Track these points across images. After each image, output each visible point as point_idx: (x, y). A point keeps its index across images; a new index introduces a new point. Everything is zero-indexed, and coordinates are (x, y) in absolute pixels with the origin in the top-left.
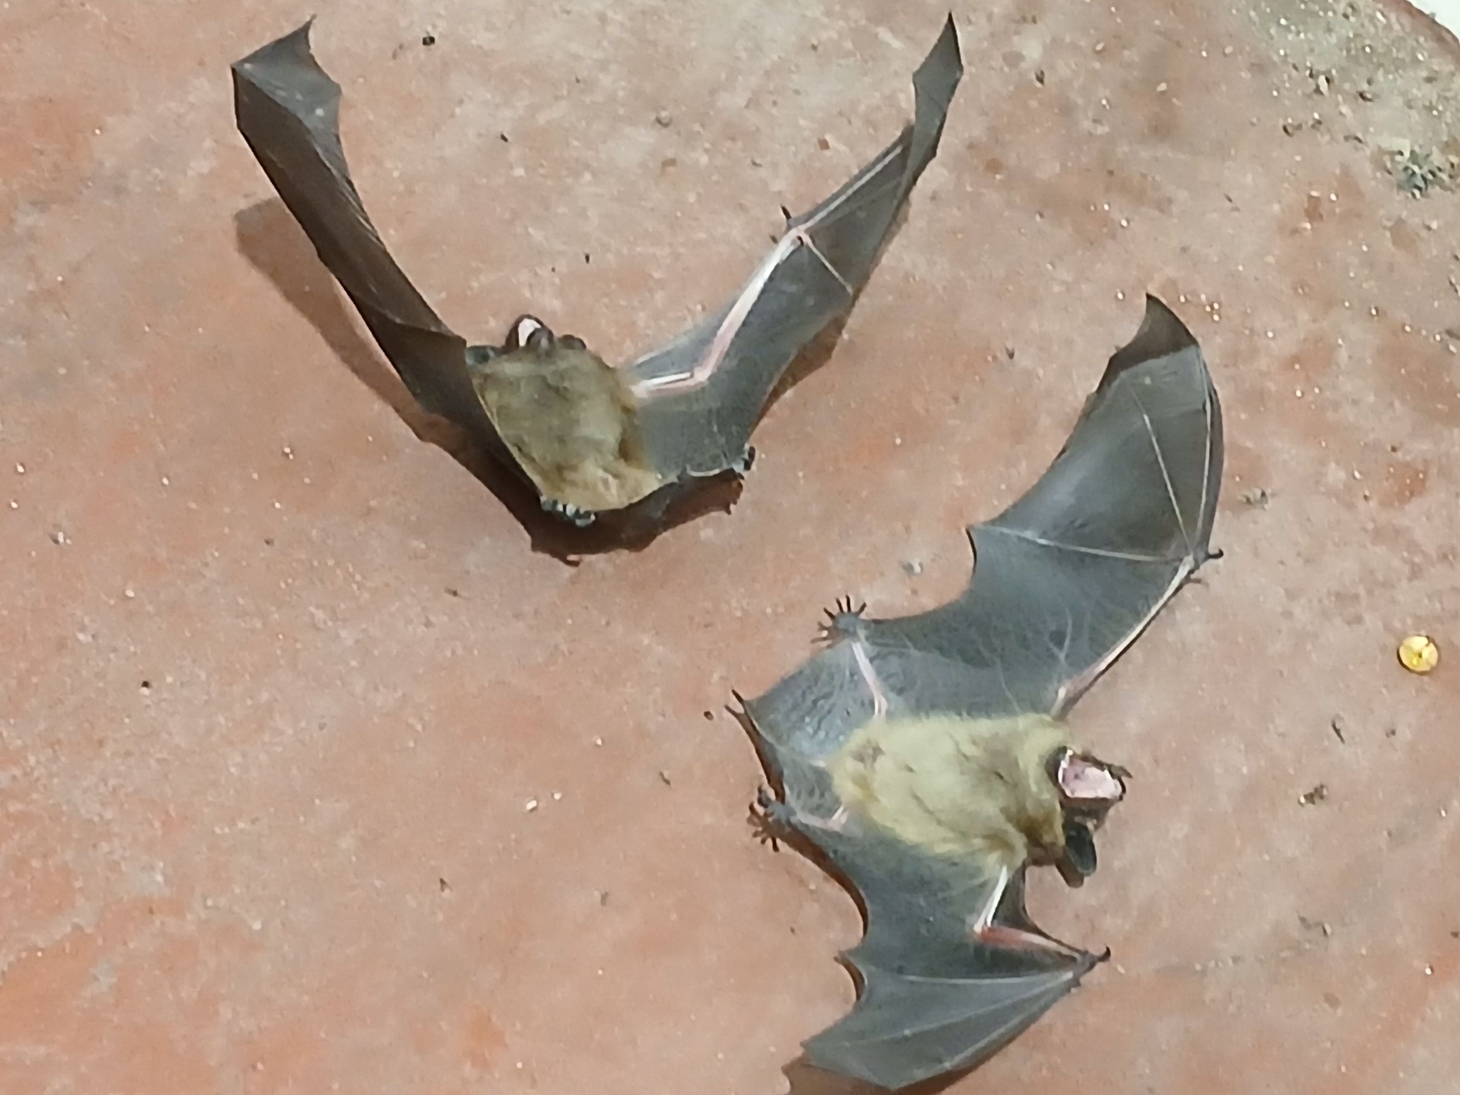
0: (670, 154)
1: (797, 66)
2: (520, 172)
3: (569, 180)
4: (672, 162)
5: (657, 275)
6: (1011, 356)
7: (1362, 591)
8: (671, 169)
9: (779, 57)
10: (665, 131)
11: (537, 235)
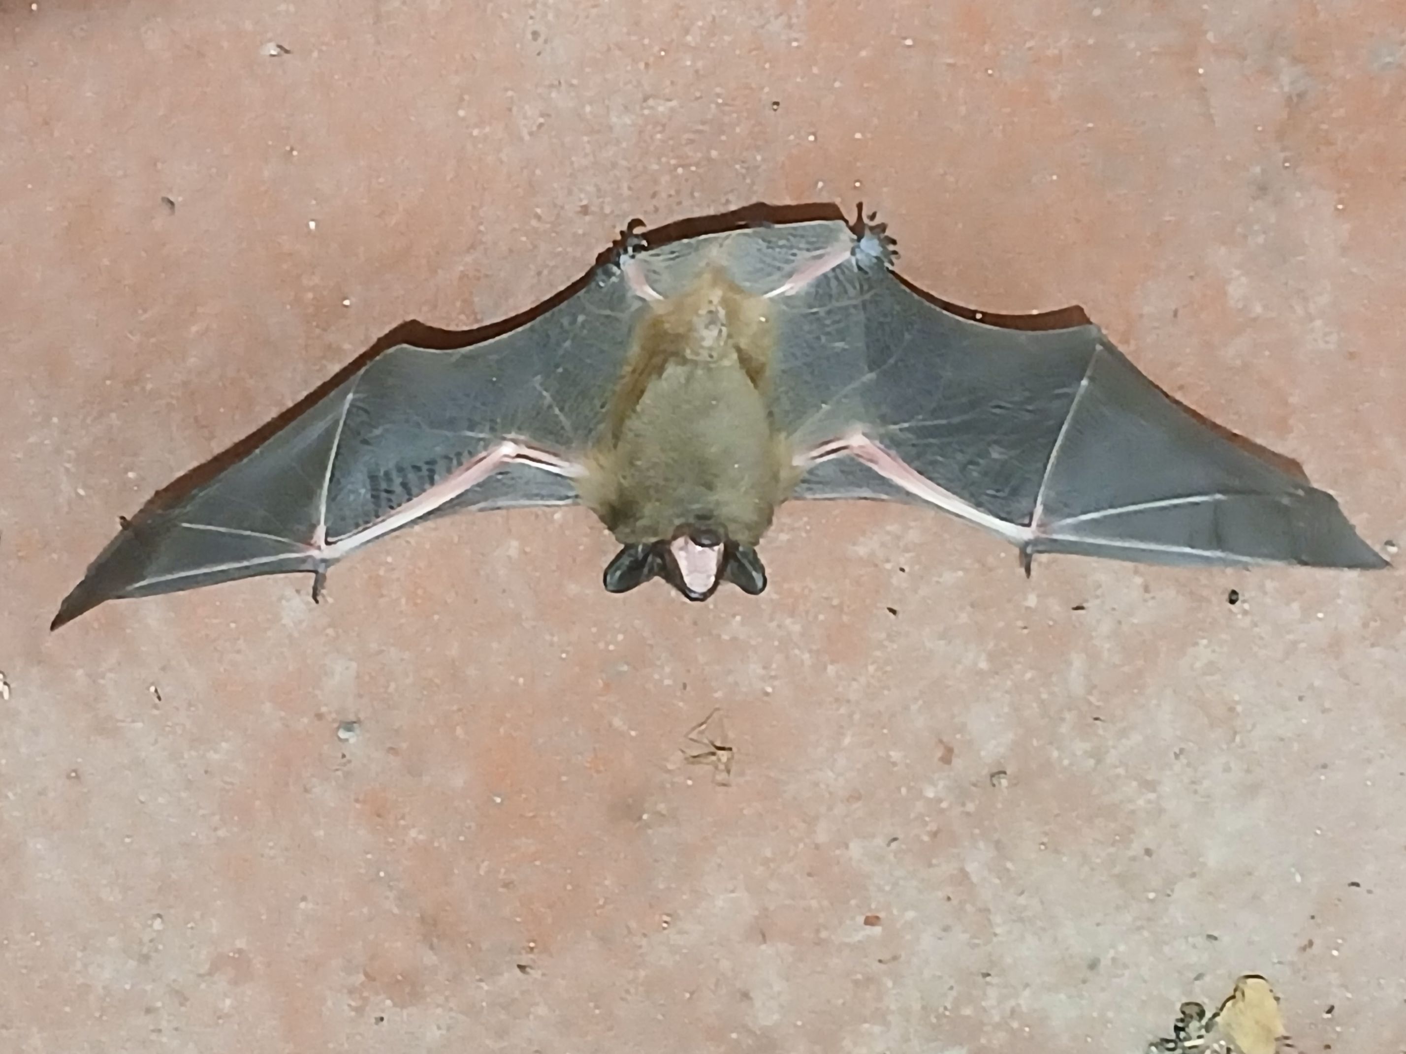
0: (958, 763)
1: (977, 945)
2: (1032, 601)
3: (991, 645)
4: (947, 758)
5: (831, 669)
6: (521, 968)
8: (939, 753)
9: (995, 935)
10: (985, 772)
11: (950, 577)
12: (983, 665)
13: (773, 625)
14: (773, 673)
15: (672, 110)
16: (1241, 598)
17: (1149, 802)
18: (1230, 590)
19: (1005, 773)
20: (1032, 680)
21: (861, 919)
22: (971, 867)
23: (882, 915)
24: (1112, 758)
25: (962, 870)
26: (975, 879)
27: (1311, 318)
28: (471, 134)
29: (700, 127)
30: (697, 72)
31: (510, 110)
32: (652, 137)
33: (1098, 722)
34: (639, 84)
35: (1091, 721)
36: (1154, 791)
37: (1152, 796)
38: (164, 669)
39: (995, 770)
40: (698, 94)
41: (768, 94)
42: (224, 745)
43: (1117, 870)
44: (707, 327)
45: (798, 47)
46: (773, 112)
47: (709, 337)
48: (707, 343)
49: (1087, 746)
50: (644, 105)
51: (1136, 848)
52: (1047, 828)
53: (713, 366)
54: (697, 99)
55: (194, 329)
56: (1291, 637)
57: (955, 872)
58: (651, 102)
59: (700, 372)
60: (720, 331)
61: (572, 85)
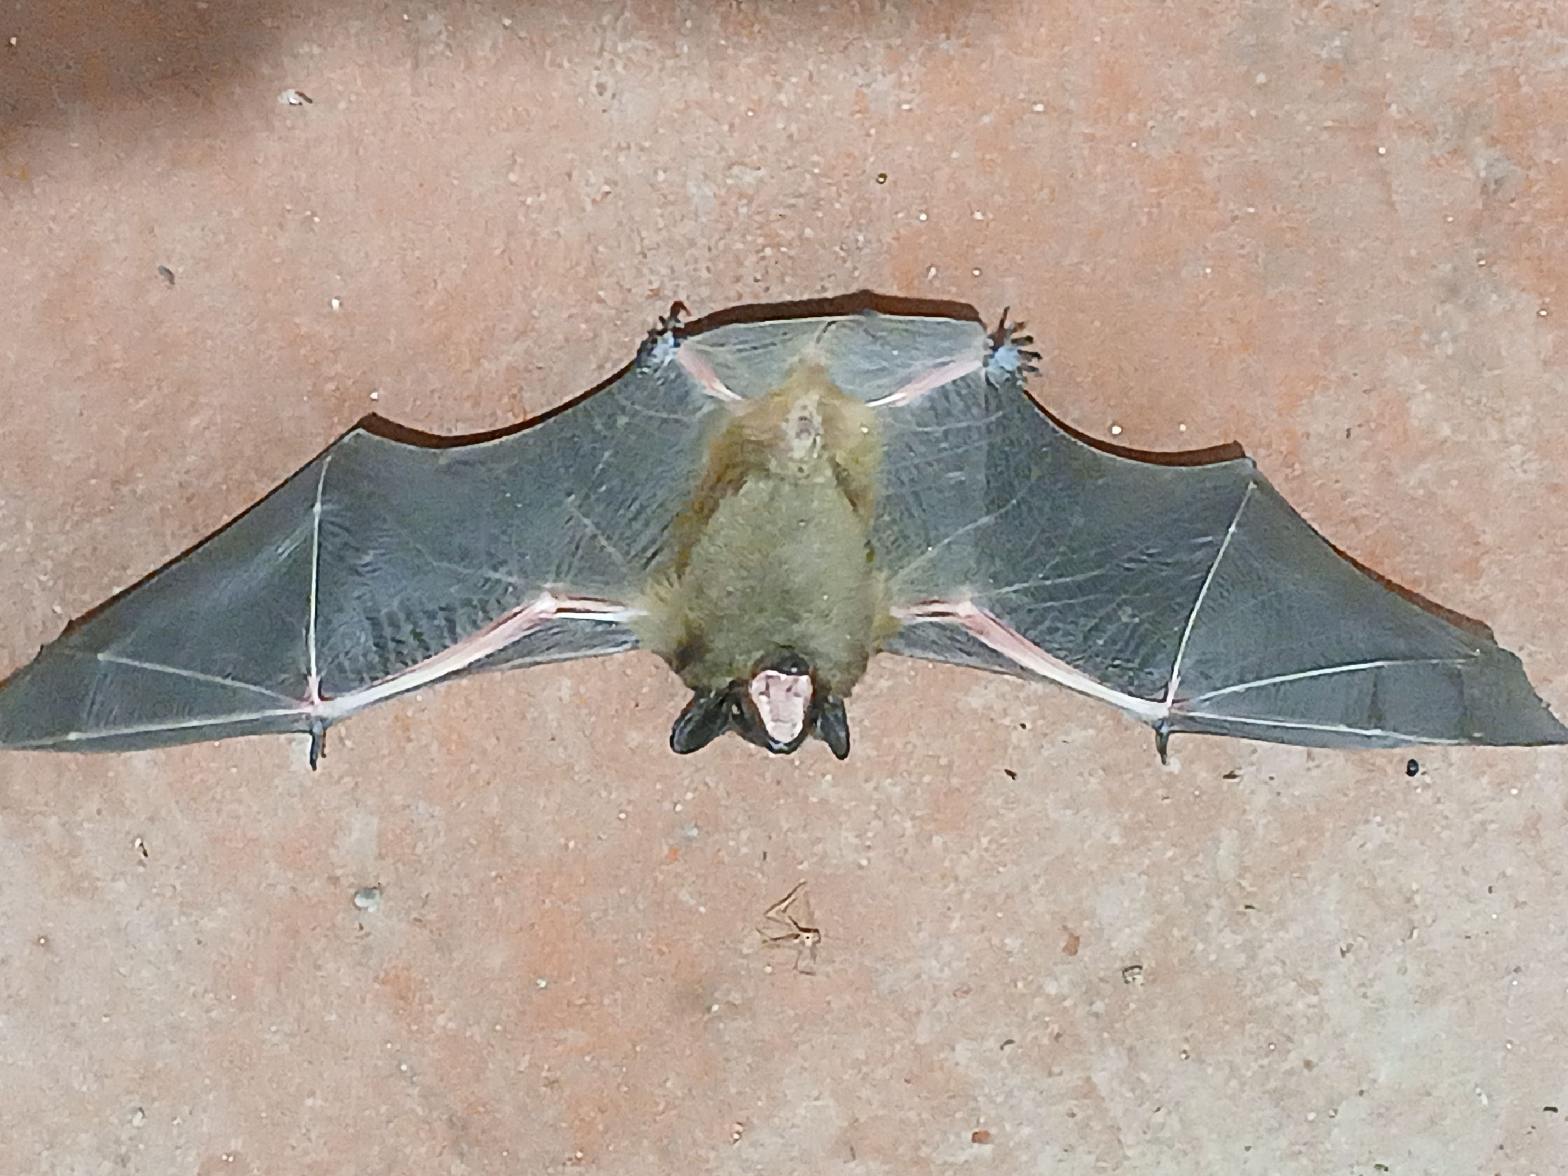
0: (1085, 954)
3: (1126, 817)
4: (1072, 949)
5: (937, 840)
8: (1063, 942)
10: (1117, 965)
12: (1116, 840)
13: (870, 786)
14: (868, 843)
15: (761, 181)
16: (1421, 770)
17: (1310, 1006)
18: (1409, 758)
19: (1140, 967)
20: (1172, 859)
21: (969, 1136)
22: (1099, 1078)
23: (993, 1131)
24: (1268, 951)
25: (1088, 1079)
26: (1104, 1092)
27: (1507, 443)
28: (524, 203)
29: (793, 201)
30: (790, 136)
31: (569, 176)
32: (736, 210)
33: (1249, 910)
34: (722, 149)
35: (1241, 908)
36: (1317, 993)
37: (1314, 1000)
38: (152, 819)
39: (1129, 964)
40: (790, 163)
41: (873, 165)
42: (220, 910)
43: (1272, 1084)
44: (798, 435)
45: (910, 110)
46: (878, 186)
47: (800, 447)
48: (797, 454)
49: (1240, 939)
50: (727, 173)
51: (1294, 1060)
52: (1188, 1033)
53: (803, 482)
54: (789, 168)
55: (195, 421)
56: (1478, 817)
57: (1079, 1083)
58: (736, 170)
59: (786, 488)
60: (815, 441)
61: (642, 149)
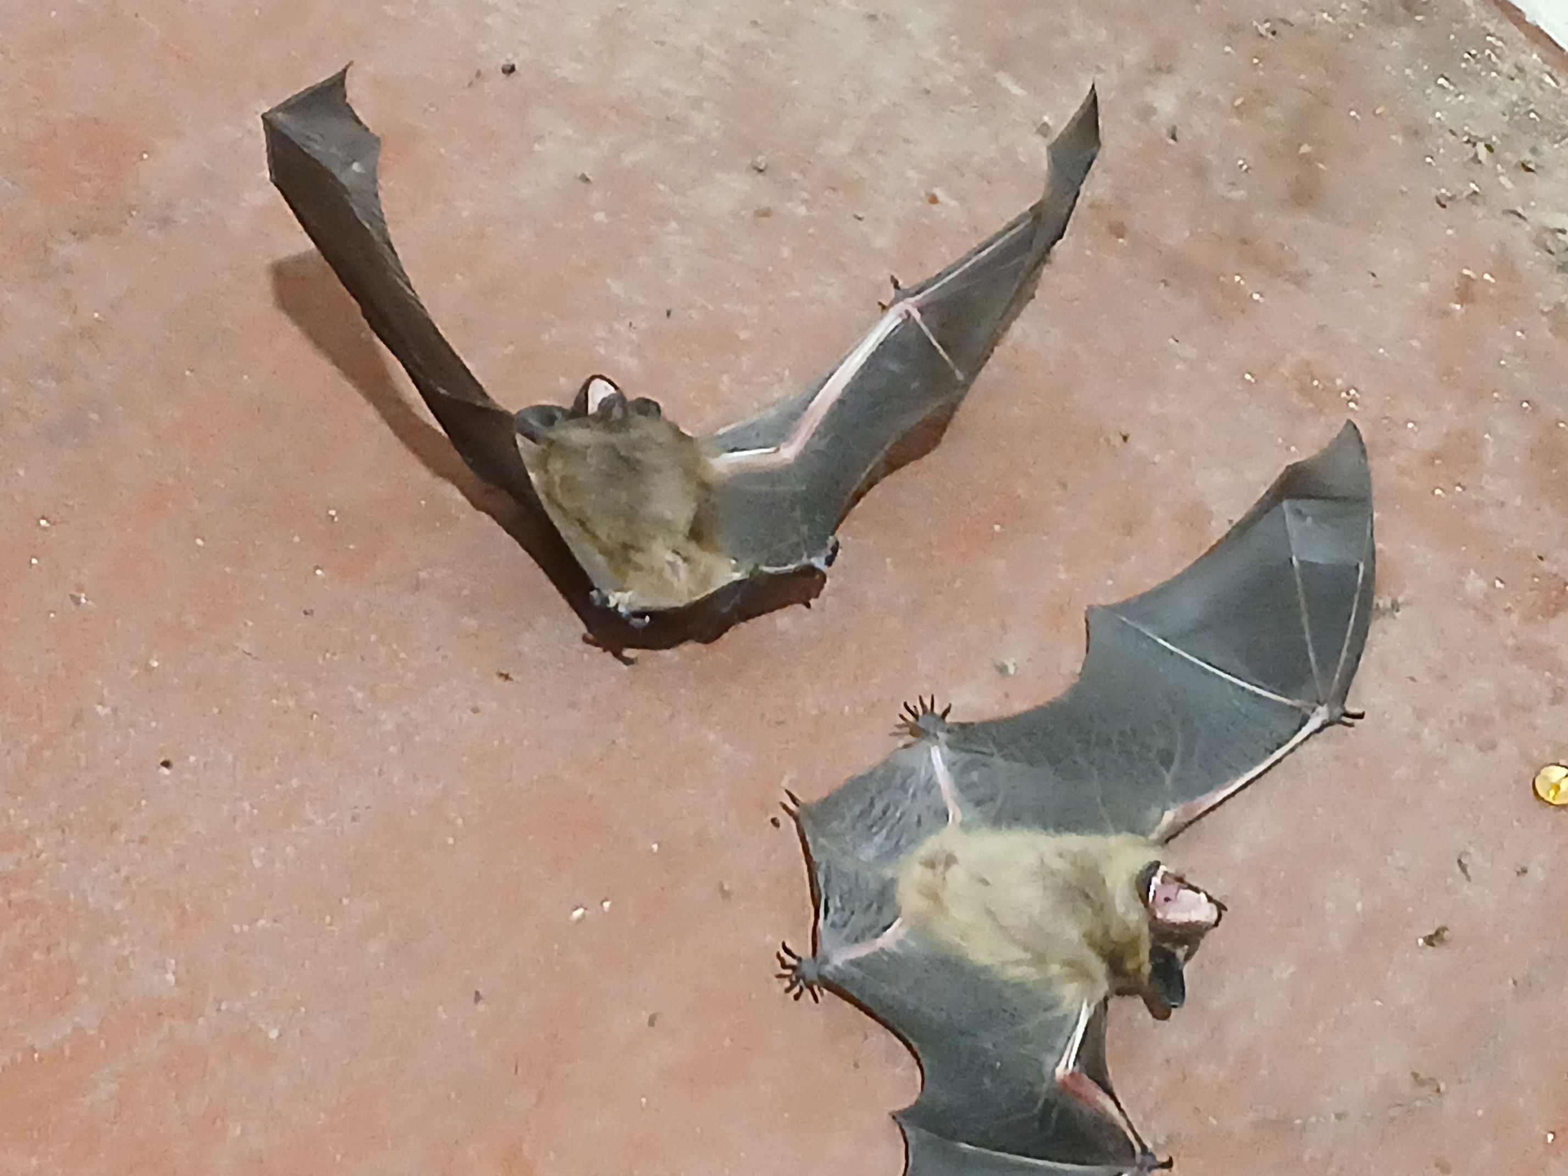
0: (765, 203)
1: (908, 111)
2: (600, 217)
4: (766, 213)
6: (1125, 438)
7: (1497, 714)
9: (889, 101)
10: (760, 177)
11: (616, 287)
14: (772, 376)
16: (506, 64)
17: (712, 45)
18: (505, 75)
19: (752, 164)
20: (664, 183)
21: (936, 208)
23: (923, 194)
24: (693, 91)
25: (851, 154)
26: (853, 141)
28: (464, 825)
29: (358, 659)
30: (315, 685)
31: (427, 806)
32: (387, 691)
34: (350, 722)
36: (701, 46)
37: (707, 46)
39: (755, 171)
40: (333, 674)
41: (302, 623)
43: (783, 39)
45: (251, 620)
49: (695, 114)
50: (364, 710)
51: (756, 35)
52: (779, 109)
54: (336, 673)
56: (516, 11)
57: (856, 158)
61: (380, 771)
